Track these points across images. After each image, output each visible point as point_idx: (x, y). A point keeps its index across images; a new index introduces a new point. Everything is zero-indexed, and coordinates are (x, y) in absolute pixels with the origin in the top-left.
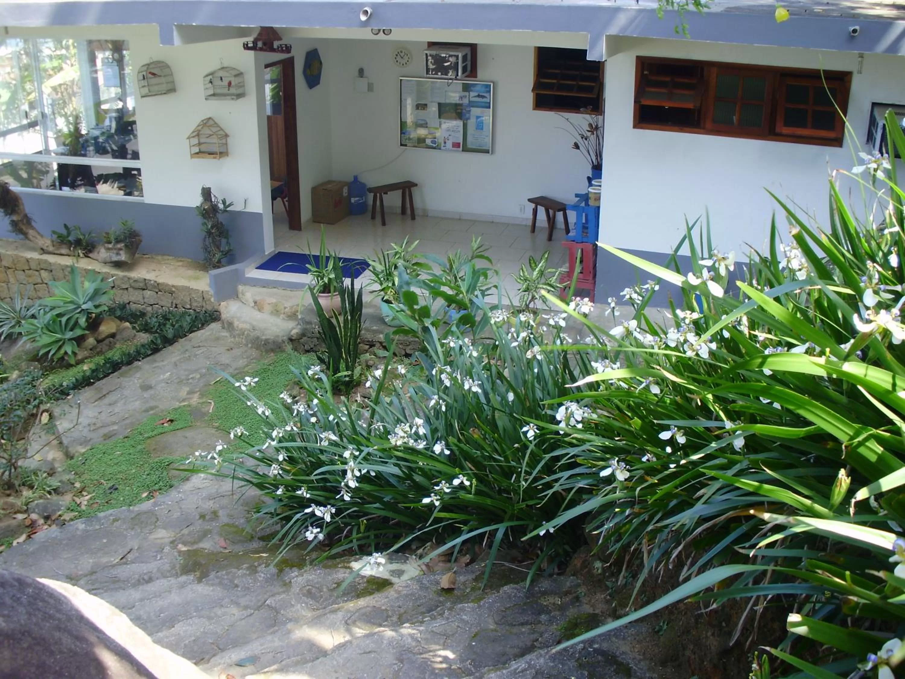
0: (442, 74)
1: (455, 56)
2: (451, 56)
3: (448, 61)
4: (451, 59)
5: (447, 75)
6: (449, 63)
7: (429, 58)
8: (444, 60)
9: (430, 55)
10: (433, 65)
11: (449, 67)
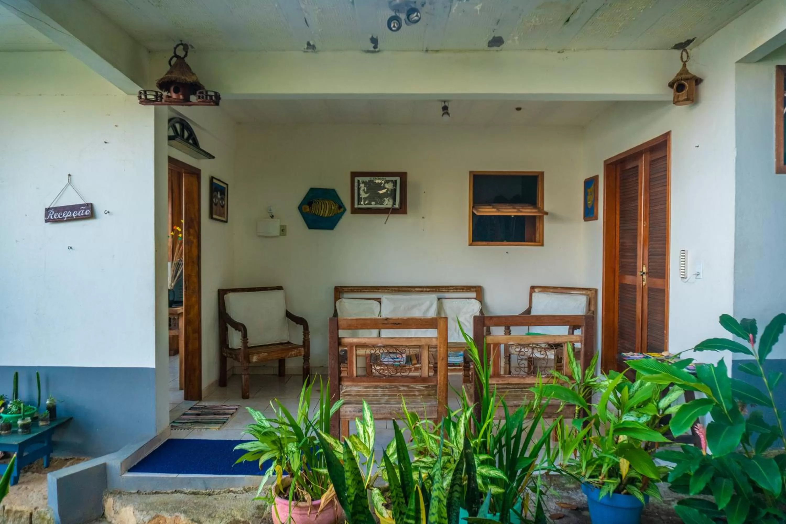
0: (376, 204)
1: (392, 181)
2: (387, 182)
3: (384, 188)
4: (387, 186)
5: (382, 204)
6: (384, 191)
7: (362, 185)
8: (380, 187)
9: (363, 182)
10: (366, 193)
11: (385, 195)
